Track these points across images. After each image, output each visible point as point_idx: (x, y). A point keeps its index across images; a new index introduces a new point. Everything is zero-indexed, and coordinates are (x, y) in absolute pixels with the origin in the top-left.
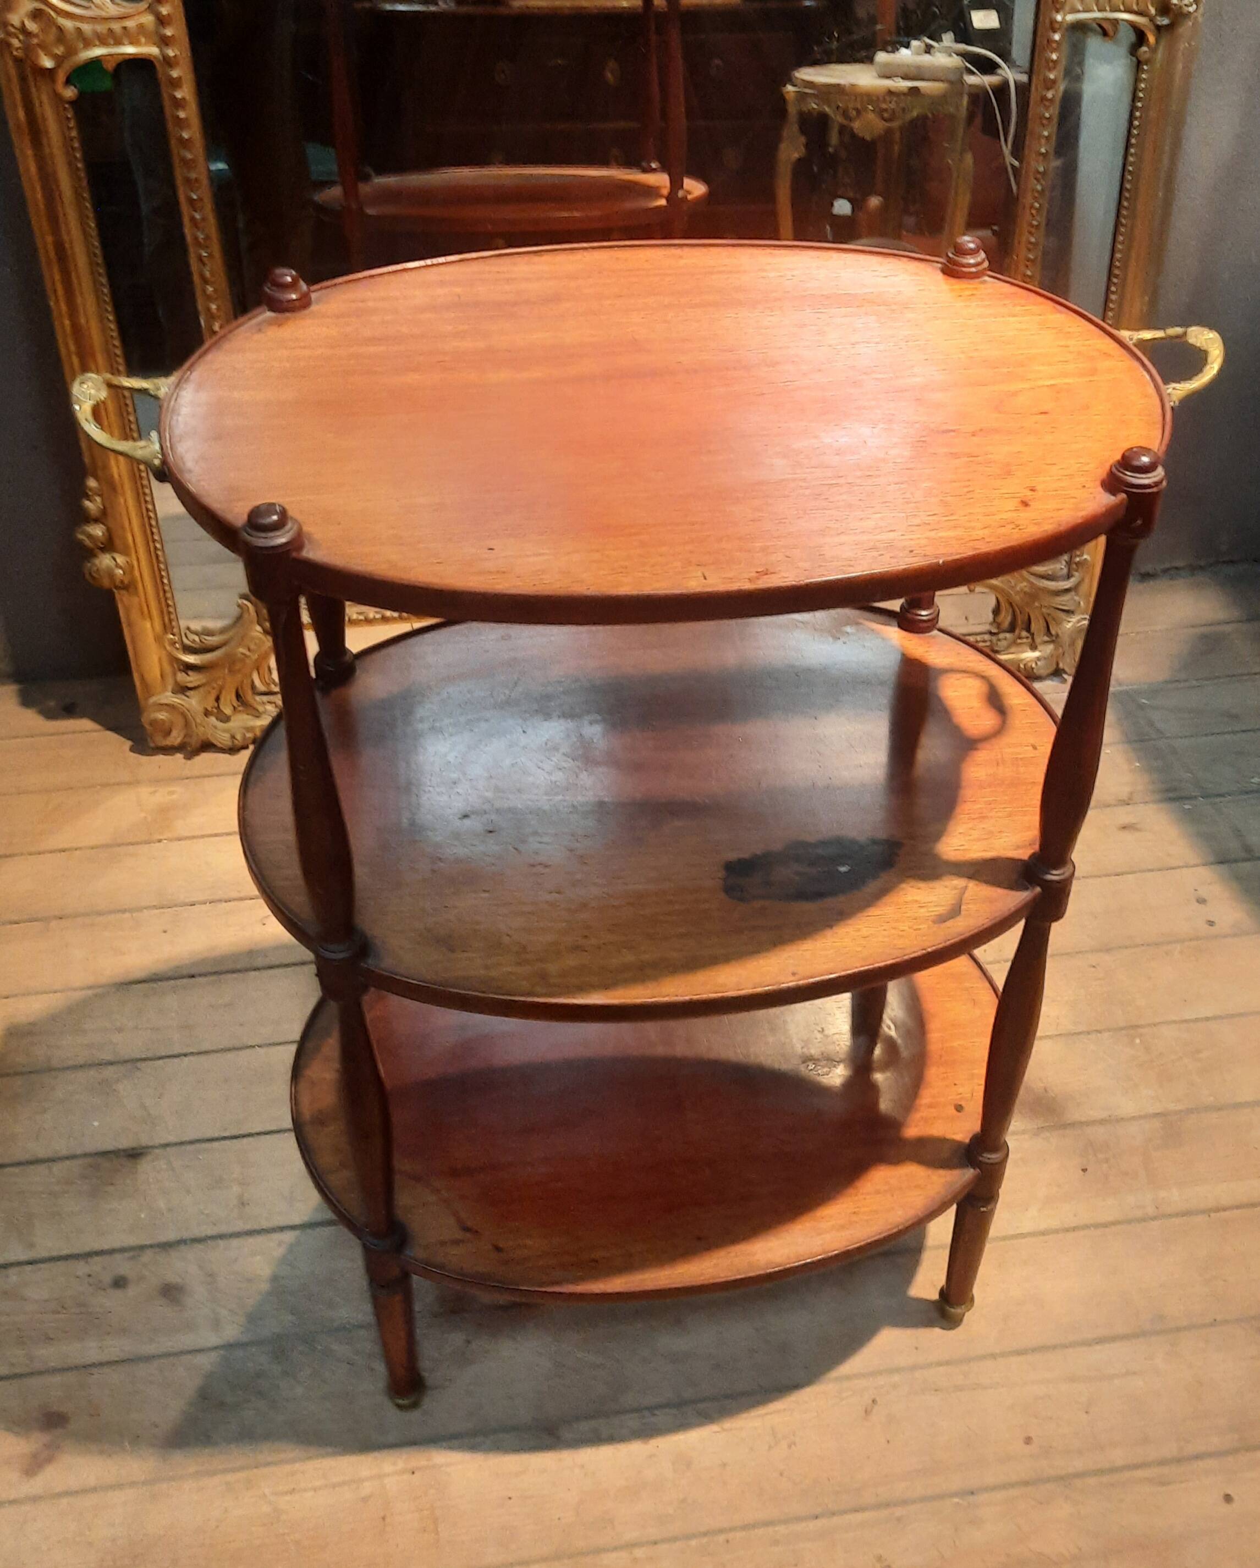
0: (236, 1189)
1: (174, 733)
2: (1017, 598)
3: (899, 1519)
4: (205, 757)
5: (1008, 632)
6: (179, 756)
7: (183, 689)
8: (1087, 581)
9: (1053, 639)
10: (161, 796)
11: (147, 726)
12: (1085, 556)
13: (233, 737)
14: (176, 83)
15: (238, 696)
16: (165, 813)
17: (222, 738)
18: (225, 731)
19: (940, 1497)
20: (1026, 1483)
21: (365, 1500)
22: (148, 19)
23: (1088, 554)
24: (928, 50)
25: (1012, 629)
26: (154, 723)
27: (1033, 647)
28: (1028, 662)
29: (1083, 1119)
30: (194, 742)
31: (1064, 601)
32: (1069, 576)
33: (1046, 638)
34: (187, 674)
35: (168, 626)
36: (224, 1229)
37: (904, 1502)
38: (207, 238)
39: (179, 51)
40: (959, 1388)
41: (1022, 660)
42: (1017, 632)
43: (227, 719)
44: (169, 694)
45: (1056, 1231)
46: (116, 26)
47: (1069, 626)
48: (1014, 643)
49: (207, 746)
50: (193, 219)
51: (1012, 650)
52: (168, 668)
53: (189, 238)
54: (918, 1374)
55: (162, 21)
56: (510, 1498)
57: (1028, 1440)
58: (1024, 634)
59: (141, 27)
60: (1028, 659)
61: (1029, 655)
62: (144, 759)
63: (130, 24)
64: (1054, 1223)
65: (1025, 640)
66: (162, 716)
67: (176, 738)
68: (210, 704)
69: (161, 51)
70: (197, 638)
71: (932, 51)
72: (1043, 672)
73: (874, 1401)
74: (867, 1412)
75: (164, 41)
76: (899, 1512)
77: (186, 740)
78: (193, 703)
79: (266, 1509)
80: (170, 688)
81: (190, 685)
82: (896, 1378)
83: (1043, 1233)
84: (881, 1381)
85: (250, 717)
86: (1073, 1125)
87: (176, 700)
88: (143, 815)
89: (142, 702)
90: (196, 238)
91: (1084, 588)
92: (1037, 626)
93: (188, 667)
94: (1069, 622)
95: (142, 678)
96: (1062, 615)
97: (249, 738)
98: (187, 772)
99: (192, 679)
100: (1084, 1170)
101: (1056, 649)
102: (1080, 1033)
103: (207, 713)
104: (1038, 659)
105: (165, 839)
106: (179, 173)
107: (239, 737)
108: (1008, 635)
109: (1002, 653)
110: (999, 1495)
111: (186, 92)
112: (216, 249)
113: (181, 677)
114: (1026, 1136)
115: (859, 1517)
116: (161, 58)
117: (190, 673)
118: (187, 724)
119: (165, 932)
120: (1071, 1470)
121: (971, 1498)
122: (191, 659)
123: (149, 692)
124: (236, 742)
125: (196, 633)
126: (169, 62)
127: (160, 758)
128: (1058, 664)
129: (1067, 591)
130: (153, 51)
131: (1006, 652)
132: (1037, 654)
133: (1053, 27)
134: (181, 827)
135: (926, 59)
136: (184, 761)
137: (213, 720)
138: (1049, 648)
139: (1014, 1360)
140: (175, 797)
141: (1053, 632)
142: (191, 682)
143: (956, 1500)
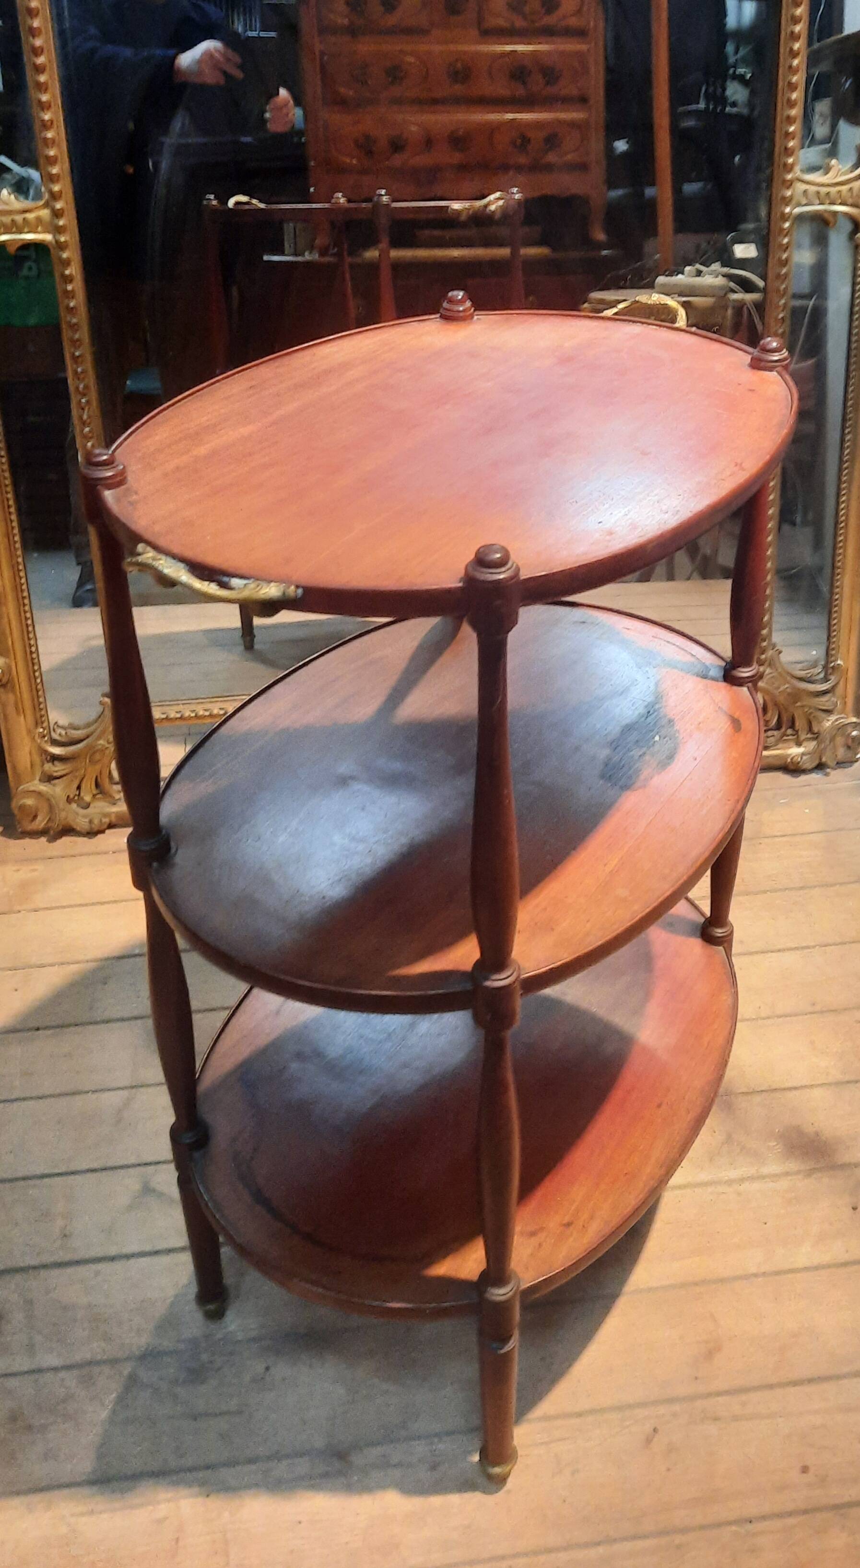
0: (60, 1222)
1: (39, 818)
2: (781, 699)
3: (679, 1547)
4: (66, 840)
5: (775, 730)
6: (43, 839)
7: (49, 778)
8: (842, 683)
9: (816, 736)
10: (24, 873)
11: (16, 812)
12: (839, 662)
13: (91, 822)
14: (67, 263)
15: (97, 785)
16: (25, 888)
17: (81, 822)
18: (84, 816)
19: (719, 1525)
20: (805, 1512)
21: (160, 1521)
22: (45, 213)
23: (841, 659)
24: (699, 273)
25: (778, 727)
26: (22, 808)
27: (799, 744)
28: (794, 756)
29: (853, 1161)
30: (55, 826)
31: (824, 702)
32: (826, 680)
33: (809, 736)
34: (53, 764)
35: (38, 723)
36: (47, 1259)
37: (684, 1530)
38: (86, 387)
39: (70, 237)
40: (736, 1418)
41: (790, 755)
42: (783, 730)
43: (87, 806)
44: (37, 782)
45: (828, 1266)
46: (19, 218)
47: (828, 724)
48: (780, 740)
49: (68, 831)
50: (75, 372)
51: (780, 746)
52: (37, 759)
53: (72, 389)
54: (699, 1404)
55: (57, 214)
56: (300, 1523)
57: (805, 1470)
58: (789, 731)
59: (39, 220)
60: (794, 755)
61: (794, 751)
62: (12, 842)
63: (30, 216)
64: (826, 1258)
65: (790, 737)
66: (29, 802)
67: (40, 823)
68: (73, 792)
69: (54, 237)
70: (63, 732)
71: (702, 274)
72: (809, 766)
73: (655, 1430)
74: (649, 1441)
75: (58, 230)
76: (678, 1539)
77: (50, 824)
78: (58, 790)
79: (64, 1530)
80: (38, 778)
81: (55, 774)
82: (677, 1408)
83: (817, 1268)
84: (662, 1410)
85: (106, 804)
86: (843, 1166)
87: (43, 788)
88: (5, 890)
89: (13, 791)
90: (77, 388)
91: (839, 690)
92: (800, 724)
93: (54, 758)
94: (828, 720)
95: (14, 768)
96: (823, 715)
97: (105, 822)
98: (49, 854)
99: (58, 769)
100: (854, 1209)
101: (818, 745)
102: (848, 1082)
103: (69, 800)
104: (803, 754)
105: (24, 910)
106: (66, 334)
107: (96, 821)
108: (775, 733)
109: (772, 748)
110: (778, 1524)
111: (74, 270)
112: (93, 395)
113: (48, 767)
114: (800, 1177)
115: (640, 1544)
116: (54, 242)
117: (56, 763)
118: (51, 808)
119: (16, 990)
120: (846, 1499)
121: (750, 1527)
122: (56, 750)
123: (19, 781)
124: (93, 826)
125: (63, 727)
126: (61, 247)
127: (27, 841)
128: (821, 759)
129: (825, 693)
130: (48, 237)
131: (775, 748)
132: (801, 750)
133: (784, 218)
134: (40, 900)
135: (698, 280)
136: (47, 843)
137: (74, 806)
138: (811, 745)
139: (792, 1390)
140: (36, 873)
141: (816, 730)
142: (56, 772)
143: (734, 1528)
